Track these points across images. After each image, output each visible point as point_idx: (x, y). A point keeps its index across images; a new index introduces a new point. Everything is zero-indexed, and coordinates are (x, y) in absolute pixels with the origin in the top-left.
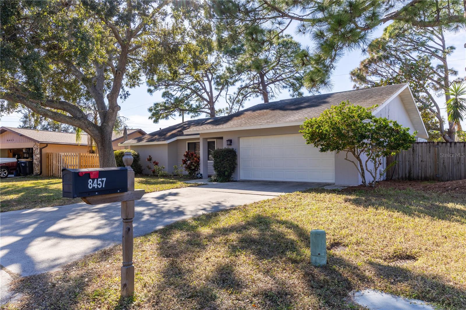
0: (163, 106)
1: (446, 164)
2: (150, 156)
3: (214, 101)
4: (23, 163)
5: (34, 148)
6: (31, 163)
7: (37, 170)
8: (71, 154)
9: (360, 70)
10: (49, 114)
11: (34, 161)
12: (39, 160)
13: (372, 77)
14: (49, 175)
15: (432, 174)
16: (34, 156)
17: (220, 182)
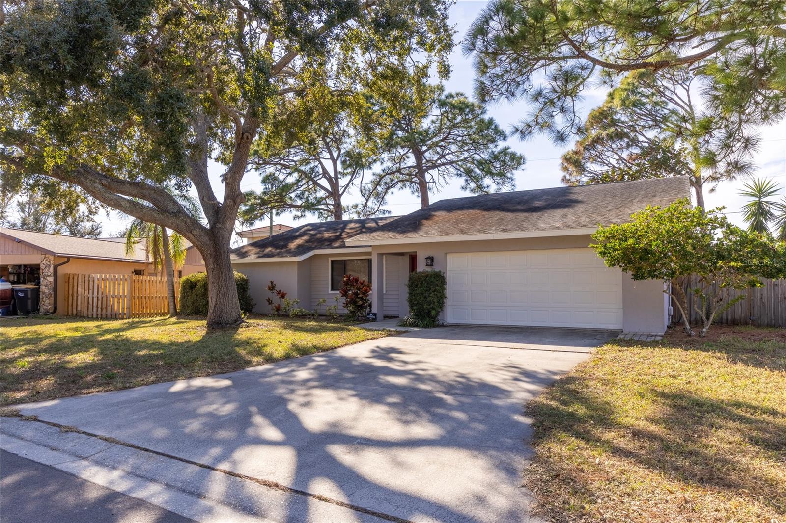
0: (260, 198)
1: (765, 300)
2: (272, 282)
3: (341, 193)
4: (21, 291)
5: (41, 265)
6: (37, 292)
7: (46, 304)
8: (114, 276)
9: (576, 153)
10: (123, 203)
11: (43, 288)
12: (51, 286)
13: (594, 165)
14: (70, 314)
15: (743, 315)
16: (42, 279)
17: (423, 327)
